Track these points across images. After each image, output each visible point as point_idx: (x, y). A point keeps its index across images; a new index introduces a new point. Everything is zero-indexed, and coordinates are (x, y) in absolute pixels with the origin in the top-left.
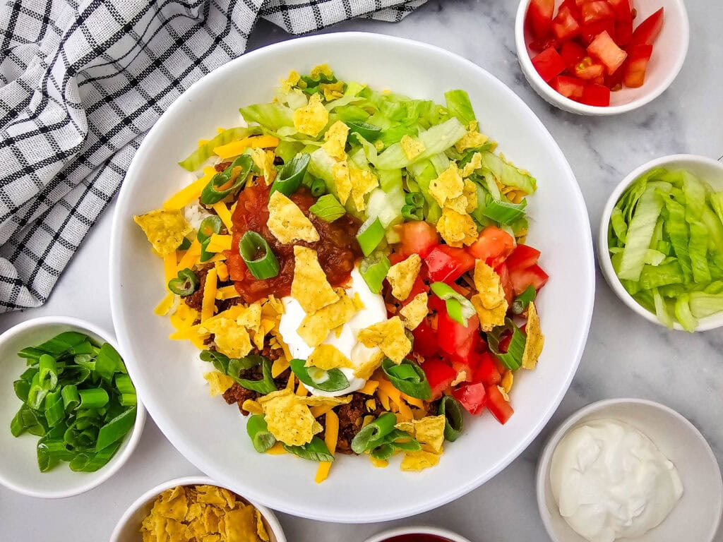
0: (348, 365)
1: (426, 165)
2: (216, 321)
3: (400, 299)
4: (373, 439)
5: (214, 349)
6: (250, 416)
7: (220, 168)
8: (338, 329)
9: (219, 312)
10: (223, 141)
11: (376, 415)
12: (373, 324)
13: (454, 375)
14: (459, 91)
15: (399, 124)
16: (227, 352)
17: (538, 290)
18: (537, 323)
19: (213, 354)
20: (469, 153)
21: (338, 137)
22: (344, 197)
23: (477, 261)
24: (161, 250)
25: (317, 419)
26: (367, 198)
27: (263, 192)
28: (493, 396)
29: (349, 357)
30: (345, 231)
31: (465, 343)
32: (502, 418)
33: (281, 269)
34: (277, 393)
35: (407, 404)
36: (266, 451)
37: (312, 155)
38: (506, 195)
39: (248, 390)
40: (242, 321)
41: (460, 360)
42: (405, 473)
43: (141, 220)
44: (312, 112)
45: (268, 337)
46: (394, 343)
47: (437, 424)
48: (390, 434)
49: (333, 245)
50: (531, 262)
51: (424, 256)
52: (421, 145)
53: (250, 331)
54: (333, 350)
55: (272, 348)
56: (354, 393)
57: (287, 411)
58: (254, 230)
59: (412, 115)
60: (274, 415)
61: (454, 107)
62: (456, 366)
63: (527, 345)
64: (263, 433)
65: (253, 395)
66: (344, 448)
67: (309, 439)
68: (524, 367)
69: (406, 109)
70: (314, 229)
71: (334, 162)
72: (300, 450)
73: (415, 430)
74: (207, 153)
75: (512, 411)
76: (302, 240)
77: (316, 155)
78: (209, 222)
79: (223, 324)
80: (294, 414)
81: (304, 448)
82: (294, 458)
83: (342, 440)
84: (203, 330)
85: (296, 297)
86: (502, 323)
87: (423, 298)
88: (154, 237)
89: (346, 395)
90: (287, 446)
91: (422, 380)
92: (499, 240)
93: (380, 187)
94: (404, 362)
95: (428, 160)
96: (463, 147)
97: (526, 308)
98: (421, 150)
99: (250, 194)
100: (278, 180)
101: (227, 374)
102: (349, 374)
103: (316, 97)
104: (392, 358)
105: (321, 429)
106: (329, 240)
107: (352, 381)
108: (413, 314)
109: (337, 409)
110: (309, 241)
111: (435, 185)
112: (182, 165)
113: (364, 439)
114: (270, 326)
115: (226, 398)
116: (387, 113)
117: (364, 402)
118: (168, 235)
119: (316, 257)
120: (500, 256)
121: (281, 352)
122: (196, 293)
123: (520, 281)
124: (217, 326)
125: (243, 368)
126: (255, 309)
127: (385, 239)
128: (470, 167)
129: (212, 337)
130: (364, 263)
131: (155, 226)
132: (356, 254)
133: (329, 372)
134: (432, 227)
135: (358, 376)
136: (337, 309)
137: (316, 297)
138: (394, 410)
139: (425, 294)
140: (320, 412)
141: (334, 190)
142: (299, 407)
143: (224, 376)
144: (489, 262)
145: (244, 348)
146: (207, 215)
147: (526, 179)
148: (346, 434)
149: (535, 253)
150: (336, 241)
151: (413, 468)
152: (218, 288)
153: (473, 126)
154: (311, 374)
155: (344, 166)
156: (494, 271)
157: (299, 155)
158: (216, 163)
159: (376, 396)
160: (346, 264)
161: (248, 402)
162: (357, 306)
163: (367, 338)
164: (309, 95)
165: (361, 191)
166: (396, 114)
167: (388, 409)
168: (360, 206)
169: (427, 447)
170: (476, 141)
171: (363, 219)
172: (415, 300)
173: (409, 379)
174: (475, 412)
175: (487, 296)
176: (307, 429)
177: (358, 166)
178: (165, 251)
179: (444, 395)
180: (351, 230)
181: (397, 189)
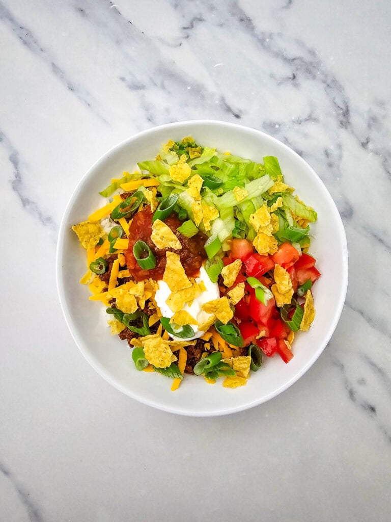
0: (195, 323)
1: (249, 204)
2: (117, 290)
3: (228, 286)
4: (207, 367)
5: (114, 307)
6: (134, 348)
7: (123, 196)
8: (190, 302)
9: (119, 285)
10: (126, 180)
11: (210, 353)
12: (211, 300)
13: (258, 332)
14: (272, 157)
15: (233, 178)
16: (123, 310)
17: (313, 282)
18: (312, 303)
19: (114, 309)
20: (276, 196)
21: (196, 185)
22: (198, 222)
23: (276, 265)
24: (87, 246)
25: (174, 353)
26: (211, 223)
27: (149, 216)
28: (281, 346)
29: (195, 318)
30: (198, 243)
31: (266, 314)
32: (286, 360)
33: (157, 264)
34: (150, 336)
35: (229, 347)
36: (142, 370)
37: (180, 195)
38: (297, 222)
39: (134, 333)
40: (132, 292)
41: (263, 324)
42: (226, 389)
43: (76, 229)
44: (181, 168)
45: (147, 302)
46: (223, 313)
47: (246, 361)
48: (217, 365)
49: (190, 252)
50: (310, 266)
51: (244, 260)
52: (246, 192)
53: (137, 298)
54: (186, 314)
55: (150, 308)
56: (197, 339)
57: (156, 347)
58: (142, 239)
59: (242, 173)
60: (149, 349)
61: (268, 166)
62: (259, 327)
63: (304, 317)
64: (141, 359)
65: (137, 336)
66: (189, 370)
67: (169, 364)
68: (301, 330)
69: (238, 168)
70: (179, 242)
71: (193, 201)
72: (164, 371)
73: (233, 364)
74: (116, 187)
75: (292, 356)
76: (171, 248)
77: (182, 195)
78: (115, 229)
79: (121, 293)
80: (160, 349)
81: (165, 369)
82: (159, 375)
83: (189, 366)
84: (109, 295)
85: (166, 281)
86: (290, 302)
87: (242, 286)
88: (83, 239)
89: (193, 340)
90: (156, 368)
91: (238, 335)
92: (290, 253)
93: (219, 217)
94: (228, 323)
95: (250, 200)
96: (273, 192)
97: (305, 293)
98: (245, 196)
99: (141, 216)
100: (159, 210)
101: (122, 322)
102: (195, 328)
103: (184, 157)
104: (222, 321)
105: (176, 359)
106: (187, 249)
107: (197, 333)
108: (235, 295)
109: (186, 348)
110: (175, 249)
111: (253, 218)
112: (101, 194)
113: (202, 366)
114: (149, 295)
115: (120, 336)
116: (227, 172)
117: (203, 344)
118: (91, 237)
119: (179, 259)
120: (290, 262)
121: (155, 311)
122: (106, 273)
123: (303, 276)
124: (117, 294)
125: (132, 319)
126: (141, 285)
127: (222, 248)
128: (275, 206)
129: (114, 300)
130: (207, 262)
131: (84, 232)
132: (204, 257)
133: (183, 326)
134: (250, 242)
135: (200, 330)
136: (191, 291)
137: (178, 283)
138: (221, 350)
139: (244, 283)
140: (177, 349)
141: (192, 217)
142: (163, 346)
143: (120, 323)
144: (283, 266)
145: (133, 308)
146: (115, 225)
147: (311, 212)
148: (191, 363)
149: (313, 260)
150: (192, 250)
151: (231, 386)
152: (119, 271)
153: (279, 178)
154: (173, 327)
155: (199, 204)
156: (287, 271)
157: (172, 195)
158: (121, 193)
159: (211, 341)
160: (197, 264)
161: (134, 339)
162: (202, 289)
163: (207, 308)
164: (180, 155)
165: (208, 219)
166: (232, 172)
167: (218, 349)
168: (207, 228)
169: (239, 374)
170: (281, 188)
171: (208, 235)
172: (237, 287)
173: (231, 335)
174: (269, 355)
175: (281, 286)
176: (168, 359)
177: (207, 203)
178: (89, 247)
179: (251, 344)
180: (201, 242)
181: (230, 218)
